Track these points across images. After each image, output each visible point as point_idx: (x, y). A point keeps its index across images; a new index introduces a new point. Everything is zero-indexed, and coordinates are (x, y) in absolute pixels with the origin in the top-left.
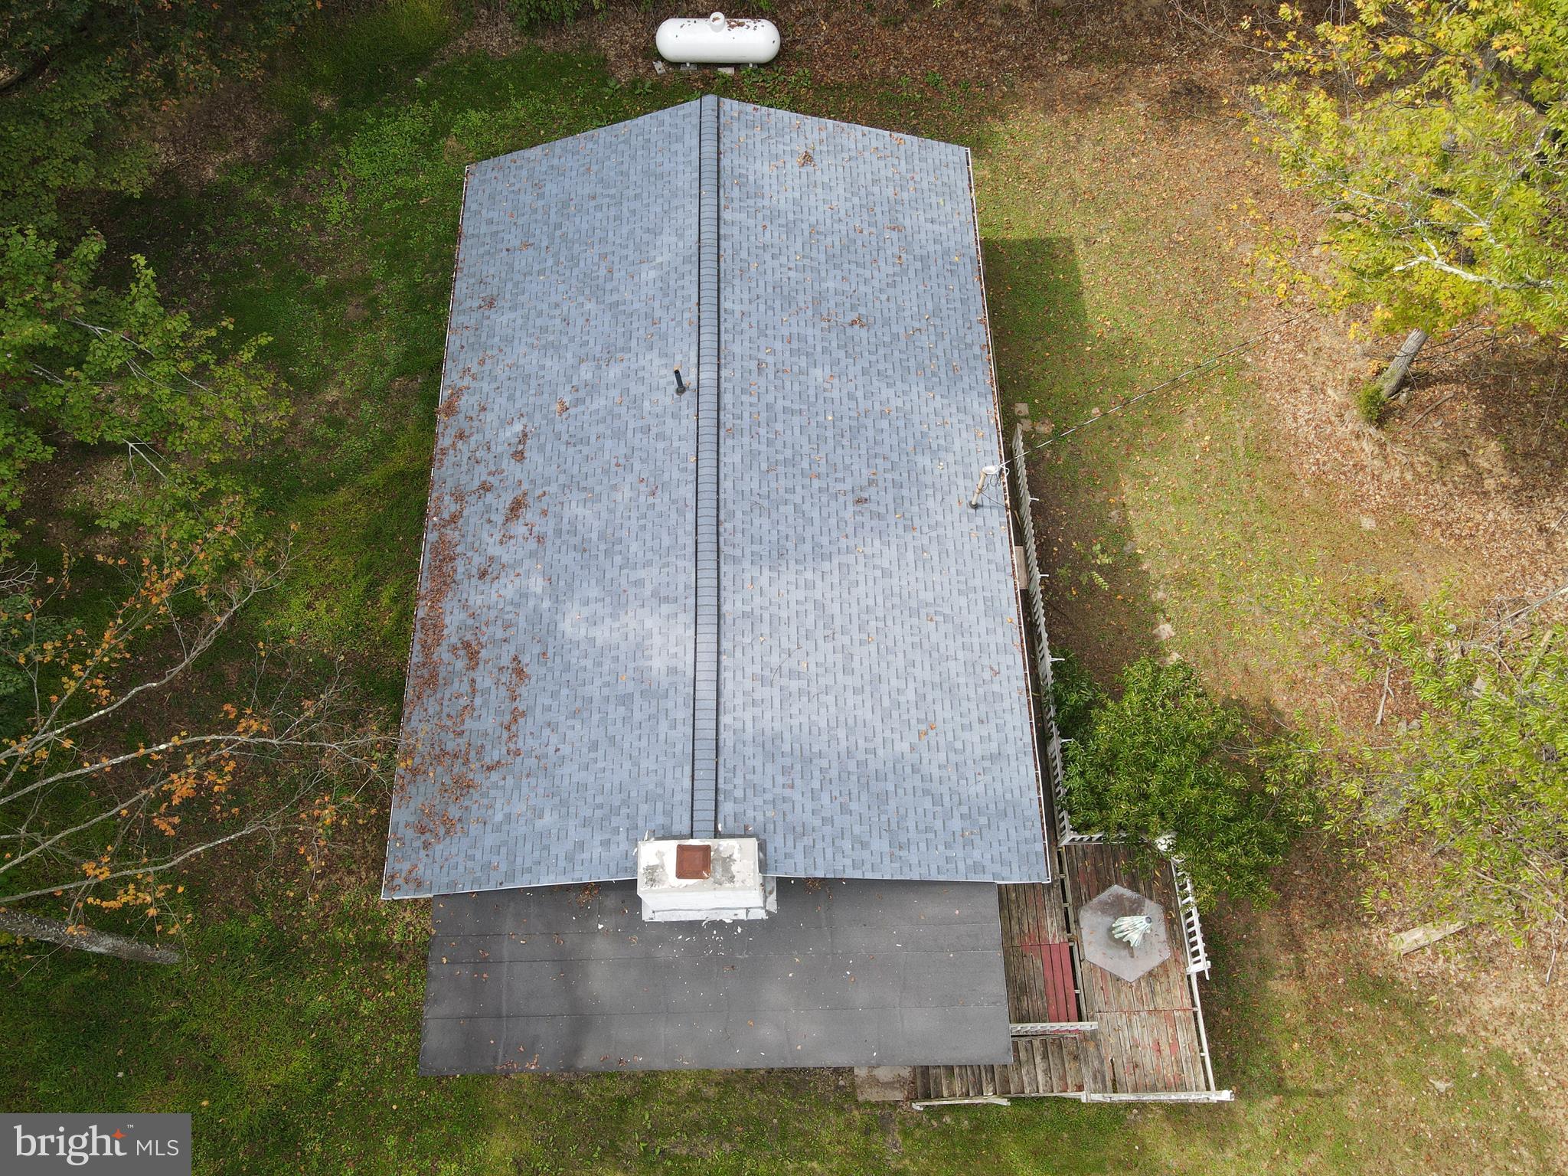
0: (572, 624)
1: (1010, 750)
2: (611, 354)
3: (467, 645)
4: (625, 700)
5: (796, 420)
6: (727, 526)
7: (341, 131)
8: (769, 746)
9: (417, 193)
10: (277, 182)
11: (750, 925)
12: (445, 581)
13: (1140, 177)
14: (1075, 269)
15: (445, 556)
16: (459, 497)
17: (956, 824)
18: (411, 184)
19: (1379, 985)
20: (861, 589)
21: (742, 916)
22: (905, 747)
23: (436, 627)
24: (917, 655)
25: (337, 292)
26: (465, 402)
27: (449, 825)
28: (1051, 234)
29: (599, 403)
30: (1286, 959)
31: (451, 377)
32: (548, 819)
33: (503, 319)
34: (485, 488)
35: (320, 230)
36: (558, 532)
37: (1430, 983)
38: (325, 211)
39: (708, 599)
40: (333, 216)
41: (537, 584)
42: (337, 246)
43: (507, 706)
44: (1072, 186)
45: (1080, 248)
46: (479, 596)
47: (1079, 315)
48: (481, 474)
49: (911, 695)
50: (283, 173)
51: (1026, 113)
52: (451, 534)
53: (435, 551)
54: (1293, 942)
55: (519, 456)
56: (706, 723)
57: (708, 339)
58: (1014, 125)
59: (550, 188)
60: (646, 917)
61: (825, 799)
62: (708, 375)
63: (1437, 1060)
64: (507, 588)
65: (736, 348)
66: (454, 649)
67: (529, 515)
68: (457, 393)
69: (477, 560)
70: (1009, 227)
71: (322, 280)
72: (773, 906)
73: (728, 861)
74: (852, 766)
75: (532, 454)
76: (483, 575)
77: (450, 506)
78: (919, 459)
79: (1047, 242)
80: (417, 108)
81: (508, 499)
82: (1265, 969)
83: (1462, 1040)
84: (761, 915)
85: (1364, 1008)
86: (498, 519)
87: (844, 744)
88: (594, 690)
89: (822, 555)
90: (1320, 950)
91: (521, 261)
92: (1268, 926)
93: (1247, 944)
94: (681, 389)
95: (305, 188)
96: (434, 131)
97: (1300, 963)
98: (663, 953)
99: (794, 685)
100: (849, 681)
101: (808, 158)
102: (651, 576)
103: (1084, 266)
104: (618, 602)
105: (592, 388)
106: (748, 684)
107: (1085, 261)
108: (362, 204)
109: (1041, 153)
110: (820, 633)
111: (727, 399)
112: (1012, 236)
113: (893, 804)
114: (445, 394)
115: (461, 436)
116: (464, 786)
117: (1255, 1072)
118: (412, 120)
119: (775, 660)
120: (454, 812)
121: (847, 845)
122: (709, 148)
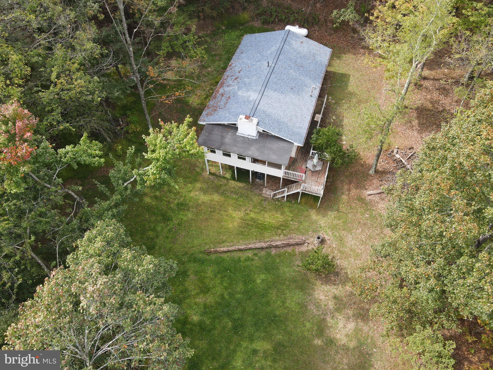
0: (240, 93)
1: (304, 128)
2: (259, 61)
3: (222, 94)
4: (245, 102)
5: (285, 75)
6: (268, 84)
7: (224, 32)
8: (264, 112)
9: (234, 44)
10: (211, 38)
11: (253, 139)
12: (222, 86)
13: (367, 68)
14: (349, 79)
15: (223, 83)
16: (228, 76)
17: (290, 133)
18: (234, 42)
19: (362, 199)
20: (287, 99)
21: (252, 137)
22: (286, 120)
23: (218, 92)
24: (293, 111)
25: (215, 55)
26: (233, 65)
27: (211, 114)
28: (347, 73)
29: (255, 67)
30: (347, 193)
31: (232, 61)
32: (227, 115)
33: (243, 55)
34: (232, 76)
35: (216, 45)
36: (242, 82)
37: (371, 201)
38: (217, 43)
39: (262, 91)
40: (219, 44)
41: (236, 88)
42: (218, 49)
43: (226, 102)
44: (354, 67)
45: (351, 76)
46: (226, 89)
47: (346, 85)
48: (232, 74)
49: (290, 115)
50: (212, 36)
51: (350, 54)
52: (225, 81)
53: (221, 83)
54: (349, 190)
55: (239, 72)
56: (256, 106)
57: (275, 61)
58: (347, 56)
59: (258, 39)
60: (237, 134)
61: (271, 121)
62: (273, 65)
63: (368, 213)
64: (231, 88)
65: (279, 63)
66: (220, 95)
67: (238, 80)
68: (232, 64)
69: (228, 84)
70: (339, 70)
71: (214, 53)
72: (257, 138)
73: (252, 120)
74: (276, 119)
75: (242, 72)
76: (228, 86)
77: (226, 77)
78: (304, 87)
79: (346, 74)
80: (239, 31)
81: (235, 77)
82: (343, 194)
83: (374, 210)
84: (255, 138)
85: (358, 202)
86: (233, 80)
87: (276, 116)
88: (240, 101)
89: (282, 92)
90: (354, 192)
91: (249, 48)
92: (346, 187)
93: (341, 189)
94: (268, 66)
95: (215, 39)
96: (240, 35)
97: (349, 193)
98: (238, 139)
99: (271, 106)
100: (280, 109)
101: (302, 42)
102: (254, 88)
103: (351, 79)
104: (248, 91)
105: (254, 65)
106: (264, 103)
107: (351, 78)
108: (224, 43)
109: (350, 61)
110: (278, 102)
111: (275, 69)
112: (339, 72)
113: (281, 126)
114: (230, 63)
115: (231, 69)
116: (215, 110)
117: (335, 208)
118: (237, 33)
119: (270, 102)
120: (213, 113)
121: (272, 128)
122: (285, 37)
